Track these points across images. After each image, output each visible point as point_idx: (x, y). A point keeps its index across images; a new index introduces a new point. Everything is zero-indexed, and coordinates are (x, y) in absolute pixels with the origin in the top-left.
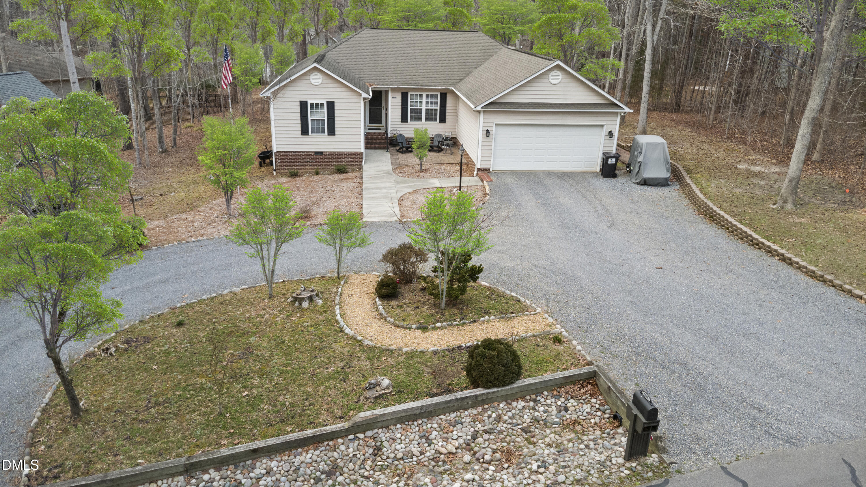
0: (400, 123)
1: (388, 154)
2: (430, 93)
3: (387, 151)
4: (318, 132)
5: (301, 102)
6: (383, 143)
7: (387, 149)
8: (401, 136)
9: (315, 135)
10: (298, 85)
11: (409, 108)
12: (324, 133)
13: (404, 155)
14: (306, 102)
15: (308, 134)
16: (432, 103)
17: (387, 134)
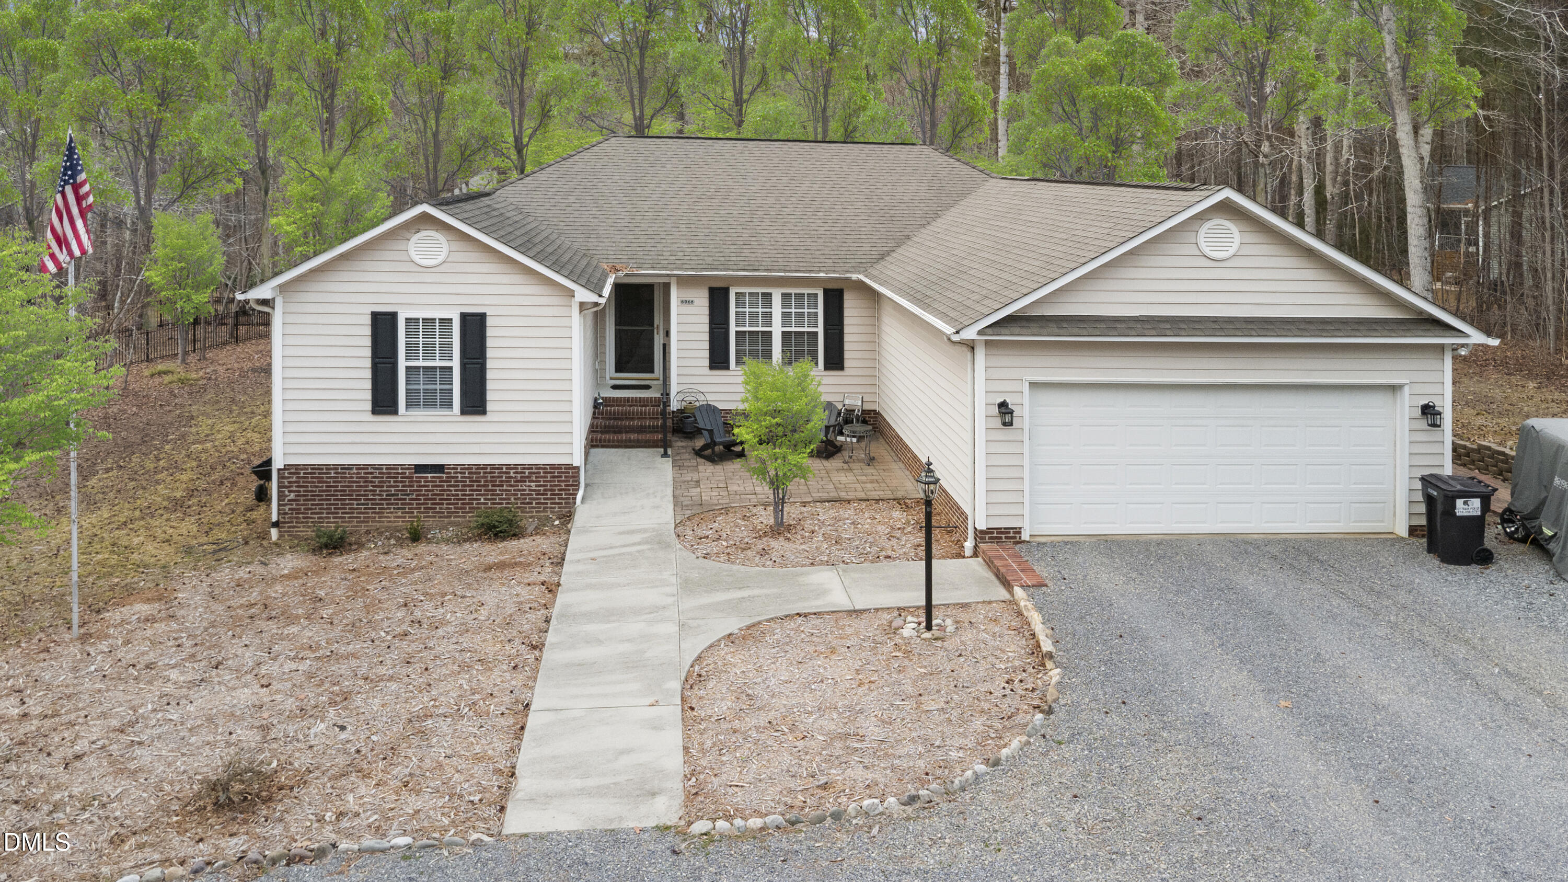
0: (707, 371)
1: (666, 465)
2: (793, 291)
3: (665, 455)
4: (430, 403)
5: (375, 316)
6: (654, 430)
7: (665, 445)
8: (710, 409)
9: (419, 414)
10: (368, 265)
11: (733, 329)
12: (449, 405)
13: (719, 468)
14: (393, 316)
15: (395, 412)
16: (800, 315)
17: (667, 403)
